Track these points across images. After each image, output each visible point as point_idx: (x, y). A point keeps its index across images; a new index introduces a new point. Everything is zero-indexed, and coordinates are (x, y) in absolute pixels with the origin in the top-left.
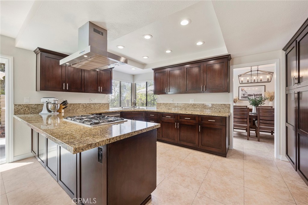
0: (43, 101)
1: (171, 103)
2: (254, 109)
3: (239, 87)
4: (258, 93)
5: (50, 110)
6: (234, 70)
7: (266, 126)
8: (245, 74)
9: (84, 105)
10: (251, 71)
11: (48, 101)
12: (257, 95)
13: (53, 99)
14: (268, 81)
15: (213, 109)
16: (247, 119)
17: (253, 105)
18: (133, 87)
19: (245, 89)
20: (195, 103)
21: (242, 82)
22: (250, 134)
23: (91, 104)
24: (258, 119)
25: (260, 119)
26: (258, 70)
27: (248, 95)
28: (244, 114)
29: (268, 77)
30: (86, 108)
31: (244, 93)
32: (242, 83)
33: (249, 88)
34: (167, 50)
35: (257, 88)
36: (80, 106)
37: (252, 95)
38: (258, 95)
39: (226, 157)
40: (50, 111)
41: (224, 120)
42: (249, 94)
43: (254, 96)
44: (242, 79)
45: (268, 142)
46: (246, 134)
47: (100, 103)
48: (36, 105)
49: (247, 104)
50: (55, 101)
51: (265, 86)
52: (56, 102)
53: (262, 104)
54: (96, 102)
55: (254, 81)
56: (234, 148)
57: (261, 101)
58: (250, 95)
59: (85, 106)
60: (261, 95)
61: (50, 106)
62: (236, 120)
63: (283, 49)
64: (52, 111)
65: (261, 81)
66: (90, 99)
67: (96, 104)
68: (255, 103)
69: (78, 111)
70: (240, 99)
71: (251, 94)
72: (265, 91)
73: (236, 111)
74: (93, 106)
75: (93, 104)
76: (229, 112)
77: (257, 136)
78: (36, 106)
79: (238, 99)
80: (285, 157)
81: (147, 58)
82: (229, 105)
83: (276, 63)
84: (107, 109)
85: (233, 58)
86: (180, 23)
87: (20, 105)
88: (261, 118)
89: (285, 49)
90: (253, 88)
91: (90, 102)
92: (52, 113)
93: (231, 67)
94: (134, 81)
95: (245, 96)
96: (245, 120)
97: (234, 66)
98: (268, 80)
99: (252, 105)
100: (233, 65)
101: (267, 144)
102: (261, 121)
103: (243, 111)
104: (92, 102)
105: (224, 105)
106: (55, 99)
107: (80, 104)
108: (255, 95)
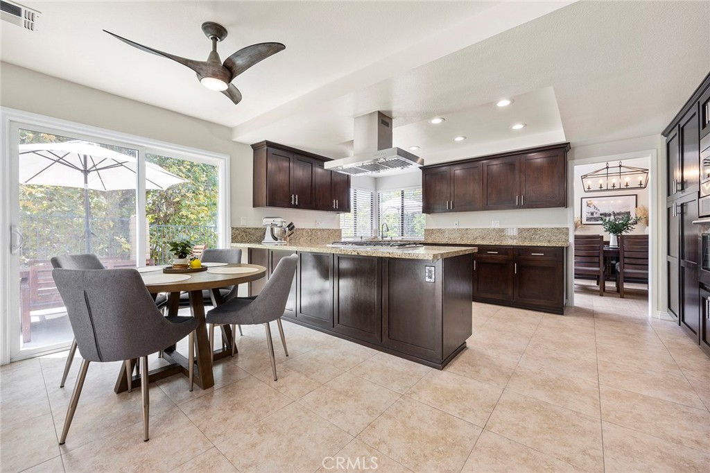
0: (267, 222)
1: (454, 229)
2: (614, 239)
3: (582, 198)
4: (623, 211)
5: (276, 236)
6: (576, 168)
7: (635, 269)
8: (595, 174)
9: (309, 231)
10: (607, 168)
11: (273, 223)
12: (619, 214)
13: (279, 220)
14: (641, 186)
15: (537, 237)
16: (599, 256)
17: (611, 232)
18: (374, 201)
19: (595, 202)
20: (501, 228)
21: (589, 188)
22: (606, 289)
23: (317, 230)
24: (621, 258)
25: (624, 257)
26: (620, 166)
27: (601, 215)
28: (593, 248)
29: (641, 178)
30: (311, 236)
31: (592, 210)
32: (589, 190)
33: (604, 201)
34: (457, 137)
35: (620, 201)
36: (304, 233)
37: (610, 215)
38: (623, 213)
39: (563, 314)
40: (276, 239)
41: (558, 254)
42: (602, 212)
43: (614, 216)
44: (588, 182)
45: (639, 299)
46: (598, 288)
47: (330, 228)
48: (253, 229)
49: (599, 230)
50: (282, 222)
51: (636, 195)
52: (283, 225)
53: (628, 229)
54: (324, 227)
55: (614, 187)
56: (575, 305)
57: (626, 225)
58: (605, 215)
59: (310, 234)
60: (628, 213)
61: (277, 230)
62: (579, 259)
63: (663, 134)
64: (279, 238)
65: (627, 185)
66: (316, 222)
67: (323, 230)
68: (615, 229)
69: (301, 241)
70: (584, 221)
71: (607, 211)
72: (636, 207)
73: (578, 242)
74: (319, 233)
75: (320, 230)
76: (567, 241)
77: (618, 291)
78: (253, 231)
79: (580, 223)
80: (667, 314)
81: (416, 148)
82: (567, 229)
83: (650, 155)
85: (574, 148)
86: (496, 104)
87: (237, 229)
88: (626, 254)
89: (665, 133)
90: (612, 200)
91: (316, 226)
92: (279, 241)
93: (570, 163)
94: (376, 190)
95: (595, 216)
96: (596, 260)
97: (575, 161)
98: (641, 184)
99: (608, 232)
100: (573, 159)
101: (637, 301)
102: (627, 261)
103: (592, 242)
104: (318, 227)
105: (558, 229)
106: (283, 220)
107: (304, 229)
108: (615, 214)
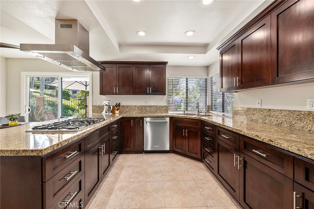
9: (139, 107)
11: (105, 103)
18: (207, 84)
23: (146, 106)
30: (141, 110)
36: (136, 108)
47: (157, 105)
52: (110, 104)
54: (152, 104)
59: (140, 109)
66: (146, 101)
67: (152, 106)
69: (134, 113)
74: (148, 108)
75: (149, 106)
84: (166, 113)
87: (95, 106)
91: (146, 104)
94: (208, 75)
104: (147, 105)
107: (136, 106)
